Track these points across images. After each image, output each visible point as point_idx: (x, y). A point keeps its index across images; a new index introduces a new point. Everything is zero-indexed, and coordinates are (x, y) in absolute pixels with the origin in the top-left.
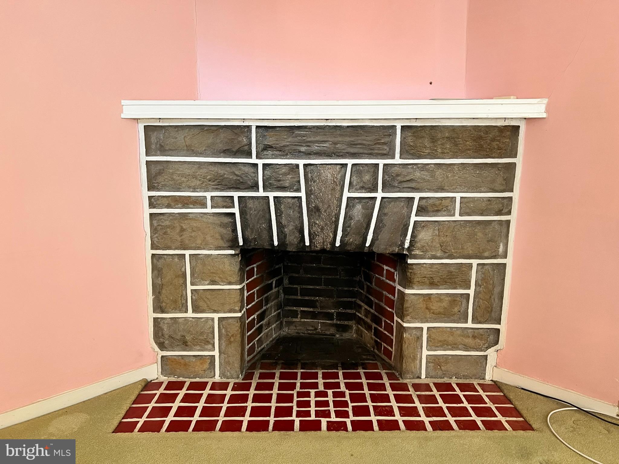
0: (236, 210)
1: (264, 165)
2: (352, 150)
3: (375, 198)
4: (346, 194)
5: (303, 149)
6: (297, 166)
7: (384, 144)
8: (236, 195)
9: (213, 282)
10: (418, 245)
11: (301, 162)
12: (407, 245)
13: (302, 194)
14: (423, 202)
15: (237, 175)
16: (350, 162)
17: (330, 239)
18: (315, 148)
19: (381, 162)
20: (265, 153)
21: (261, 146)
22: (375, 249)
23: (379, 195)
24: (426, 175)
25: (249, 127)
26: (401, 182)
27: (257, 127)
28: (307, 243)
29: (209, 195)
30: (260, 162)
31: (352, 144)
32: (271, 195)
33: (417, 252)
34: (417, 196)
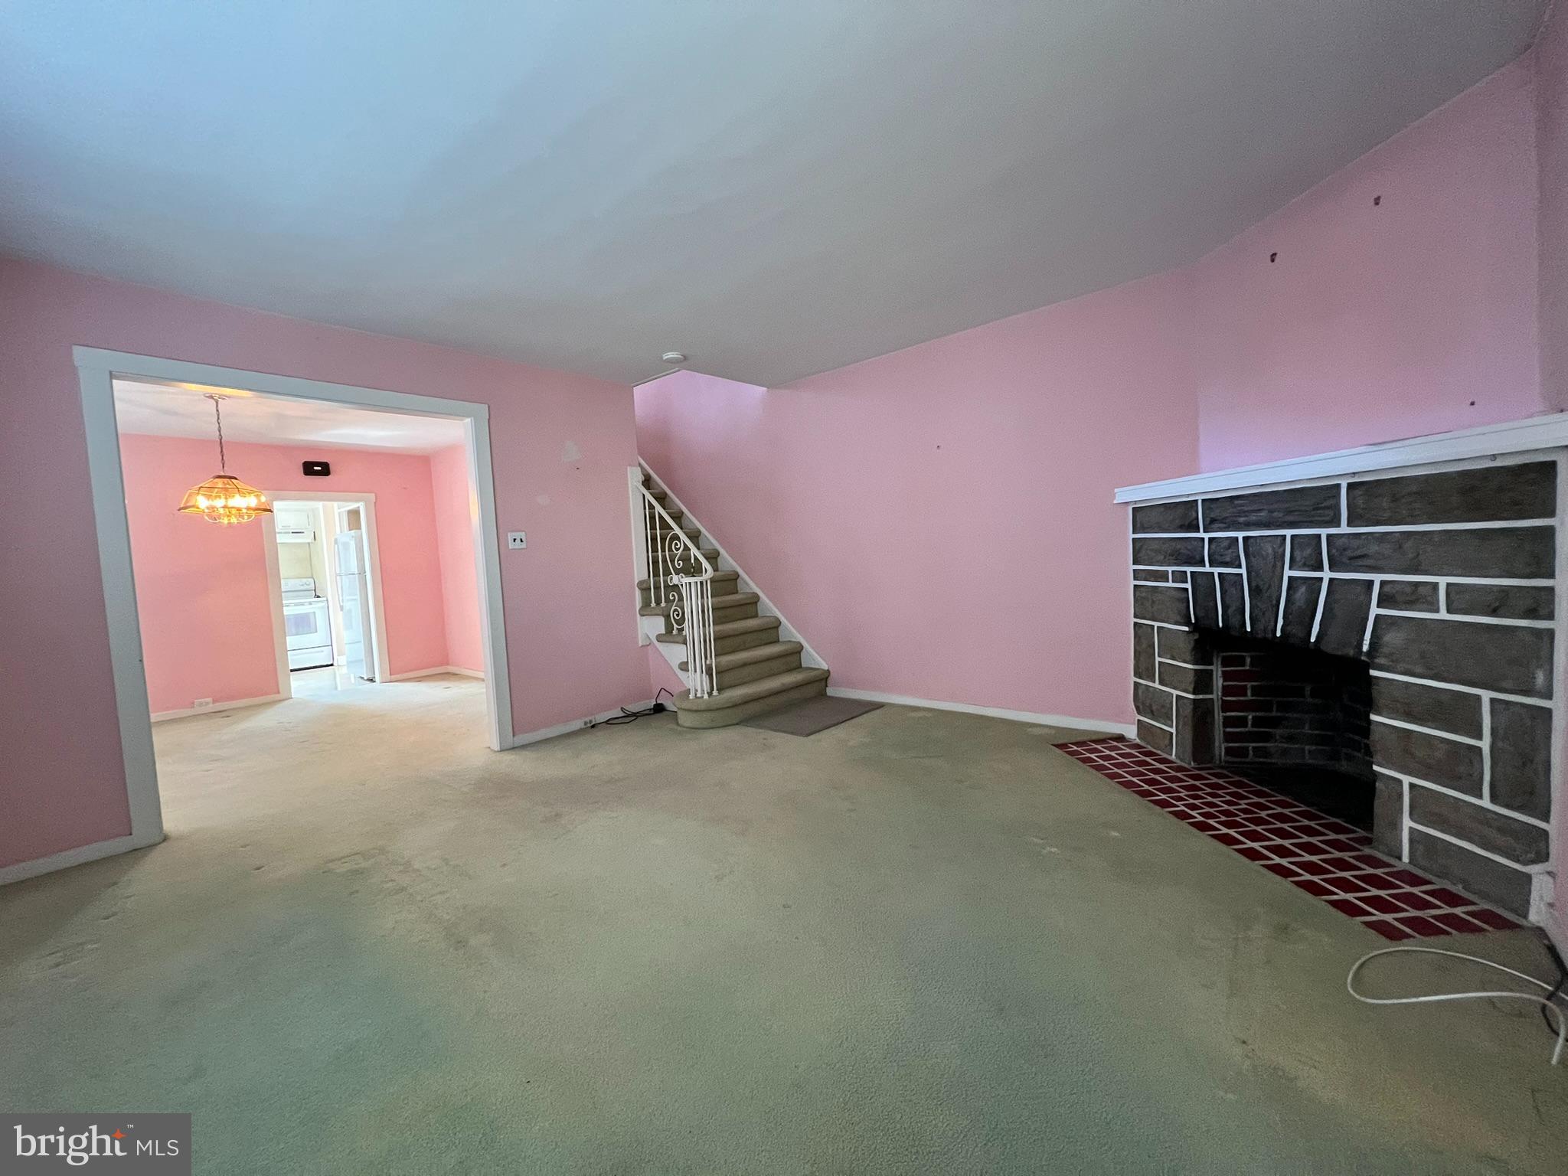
0: (1188, 586)
1: (1211, 540)
2: (1291, 518)
3: (1321, 579)
4: (1288, 573)
5: (1242, 520)
6: (1237, 538)
7: (1328, 508)
8: (1189, 569)
9: (1173, 658)
10: (1385, 650)
11: (1240, 535)
12: (1365, 648)
13: (1243, 571)
14: (1387, 589)
15: (1189, 550)
16: (1288, 533)
17: (1271, 627)
18: (1253, 517)
19: (1324, 532)
20: (1213, 526)
21: (1208, 519)
22: (1323, 647)
23: (1326, 575)
24: (1386, 549)
25: (1196, 501)
26: (1351, 559)
27: (1203, 500)
28: (1249, 629)
29: (1170, 569)
30: (1206, 536)
31: (1289, 512)
32: (1216, 571)
33: (1380, 661)
34: (1377, 578)
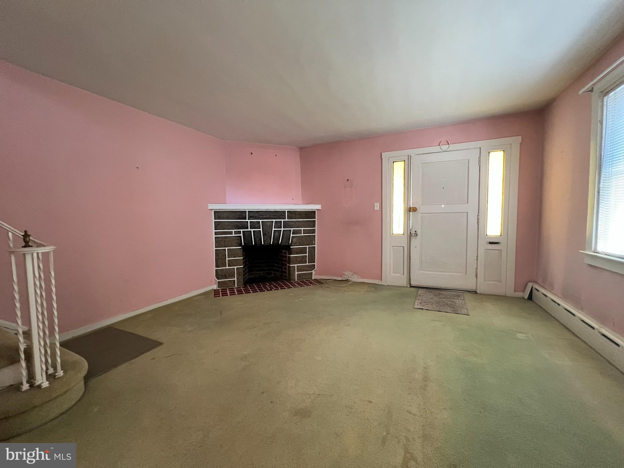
0: (242, 235)
1: (250, 222)
2: (275, 217)
3: (281, 230)
4: (273, 229)
5: (261, 217)
6: (260, 222)
7: (283, 216)
8: (242, 230)
9: (235, 257)
10: (293, 243)
12: (290, 243)
13: (261, 230)
14: (294, 231)
15: (242, 225)
16: (274, 220)
17: (269, 242)
18: (264, 217)
19: (282, 220)
20: (250, 218)
22: (282, 244)
24: (294, 224)
25: (246, 211)
26: (288, 226)
27: (248, 211)
28: (263, 244)
29: (233, 231)
32: (252, 230)
33: (293, 245)
34: (292, 229)
